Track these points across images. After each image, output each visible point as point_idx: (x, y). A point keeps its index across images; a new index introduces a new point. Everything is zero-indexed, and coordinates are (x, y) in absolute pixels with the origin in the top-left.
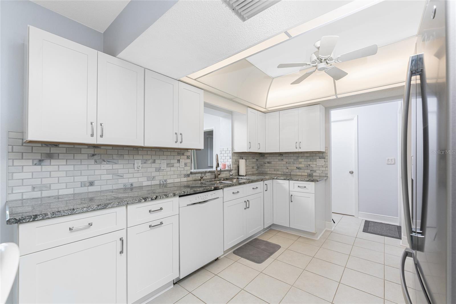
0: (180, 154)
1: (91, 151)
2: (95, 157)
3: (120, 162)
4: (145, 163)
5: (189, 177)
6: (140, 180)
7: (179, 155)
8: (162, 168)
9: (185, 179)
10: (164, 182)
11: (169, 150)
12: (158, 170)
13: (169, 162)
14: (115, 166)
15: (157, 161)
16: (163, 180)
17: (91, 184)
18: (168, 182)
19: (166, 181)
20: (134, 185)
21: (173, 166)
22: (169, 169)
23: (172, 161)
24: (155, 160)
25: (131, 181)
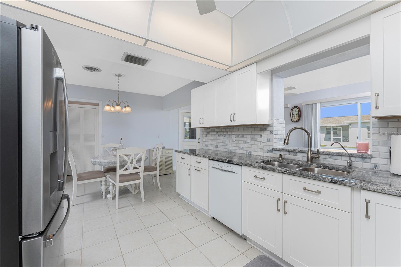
0: (263, 129)
1: (216, 130)
2: (218, 133)
3: (226, 136)
4: (237, 137)
5: (272, 153)
6: (236, 148)
7: (261, 131)
8: (247, 142)
9: (268, 155)
10: (249, 153)
11: (253, 127)
12: (245, 142)
13: (253, 136)
14: (225, 138)
15: (244, 136)
16: (249, 151)
17: (217, 147)
18: (252, 154)
19: (250, 152)
20: (232, 151)
21: (256, 141)
22: (253, 142)
23: (256, 136)
24: (243, 135)
25: (231, 148)
